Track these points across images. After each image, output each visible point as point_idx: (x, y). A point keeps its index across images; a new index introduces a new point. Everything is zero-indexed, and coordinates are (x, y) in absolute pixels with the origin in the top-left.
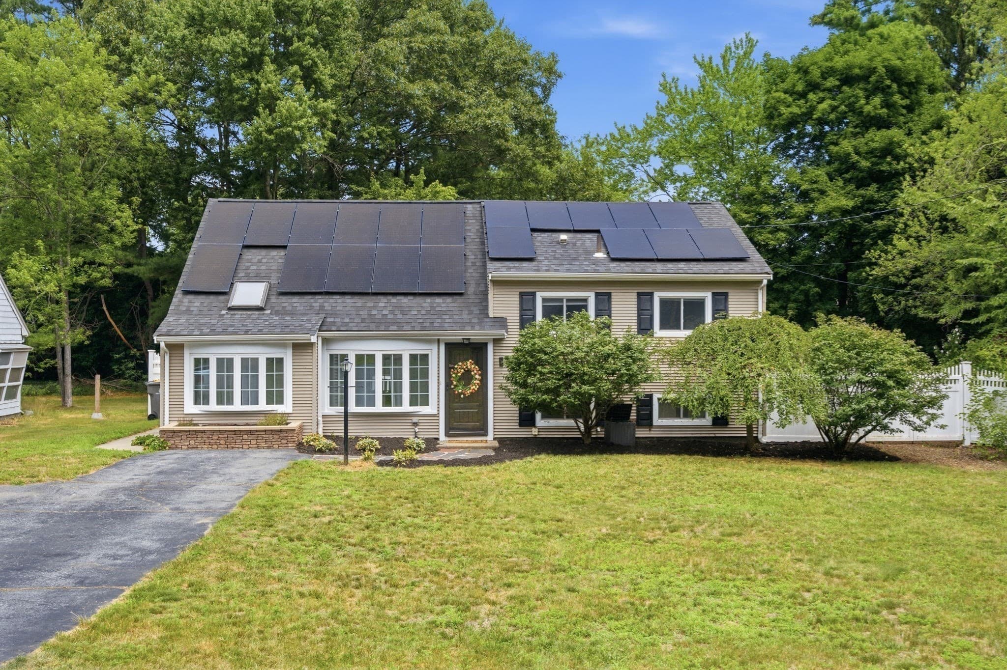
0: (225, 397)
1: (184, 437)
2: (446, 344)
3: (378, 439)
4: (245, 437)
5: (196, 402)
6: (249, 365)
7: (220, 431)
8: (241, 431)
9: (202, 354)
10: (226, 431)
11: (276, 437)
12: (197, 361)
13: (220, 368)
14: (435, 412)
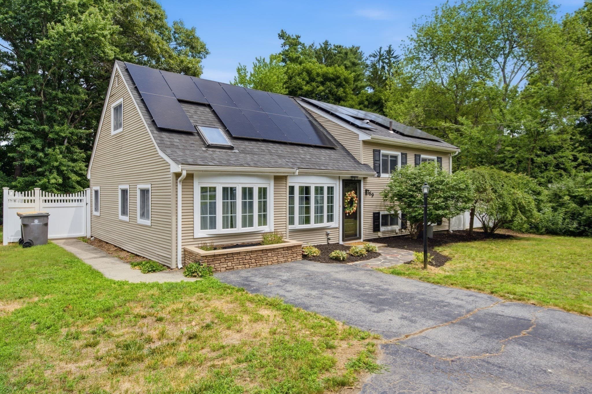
0: (230, 222)
1: (223, 260)
2: (343, 180)
3: (315, 246)
4: (270, 254)
5: (204, 226)
6: (248, 192)
7: (251, 252)
8: (266, 250)
9: (209, 183)
10: (256, 251)
11: (290, 252)
12: (204, 190)
13: (225, 197)
14: (337, 226)
